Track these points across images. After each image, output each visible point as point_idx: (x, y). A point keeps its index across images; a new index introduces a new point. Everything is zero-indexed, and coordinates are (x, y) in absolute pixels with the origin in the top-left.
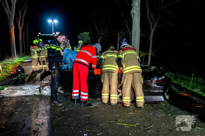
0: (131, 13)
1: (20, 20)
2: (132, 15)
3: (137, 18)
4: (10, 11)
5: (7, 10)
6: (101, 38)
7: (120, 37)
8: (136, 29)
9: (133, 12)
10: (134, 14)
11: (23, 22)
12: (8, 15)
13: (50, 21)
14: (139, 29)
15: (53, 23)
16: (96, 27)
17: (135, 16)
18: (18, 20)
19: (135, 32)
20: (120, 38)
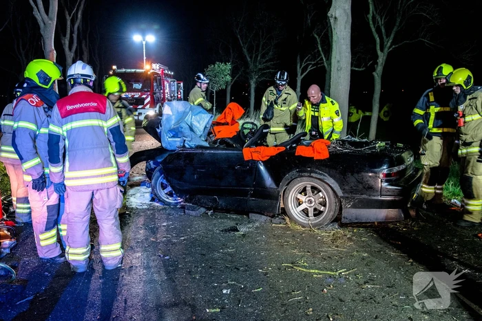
0: (329, 15)
1: (68, 35)
2: (332, 21)
3: (343, 27)
4: (46, 16)
5: (39, 14)
6: (257, 77)
7: (301, 75)
8: (340, 53)
9: (334, 14)
10: (336, 18)
11: (75, 41)
12: (42, 25)
13: (137, 38)
14: (347, 54)
15: (144, 43)
16: (245, 50)
17: (338, 22)
18: (65, 36)
19: (338, 61)
20: (303, 76)
